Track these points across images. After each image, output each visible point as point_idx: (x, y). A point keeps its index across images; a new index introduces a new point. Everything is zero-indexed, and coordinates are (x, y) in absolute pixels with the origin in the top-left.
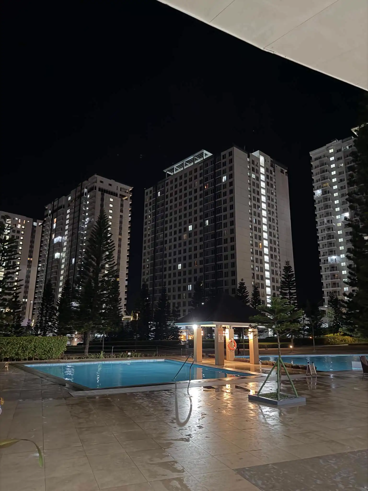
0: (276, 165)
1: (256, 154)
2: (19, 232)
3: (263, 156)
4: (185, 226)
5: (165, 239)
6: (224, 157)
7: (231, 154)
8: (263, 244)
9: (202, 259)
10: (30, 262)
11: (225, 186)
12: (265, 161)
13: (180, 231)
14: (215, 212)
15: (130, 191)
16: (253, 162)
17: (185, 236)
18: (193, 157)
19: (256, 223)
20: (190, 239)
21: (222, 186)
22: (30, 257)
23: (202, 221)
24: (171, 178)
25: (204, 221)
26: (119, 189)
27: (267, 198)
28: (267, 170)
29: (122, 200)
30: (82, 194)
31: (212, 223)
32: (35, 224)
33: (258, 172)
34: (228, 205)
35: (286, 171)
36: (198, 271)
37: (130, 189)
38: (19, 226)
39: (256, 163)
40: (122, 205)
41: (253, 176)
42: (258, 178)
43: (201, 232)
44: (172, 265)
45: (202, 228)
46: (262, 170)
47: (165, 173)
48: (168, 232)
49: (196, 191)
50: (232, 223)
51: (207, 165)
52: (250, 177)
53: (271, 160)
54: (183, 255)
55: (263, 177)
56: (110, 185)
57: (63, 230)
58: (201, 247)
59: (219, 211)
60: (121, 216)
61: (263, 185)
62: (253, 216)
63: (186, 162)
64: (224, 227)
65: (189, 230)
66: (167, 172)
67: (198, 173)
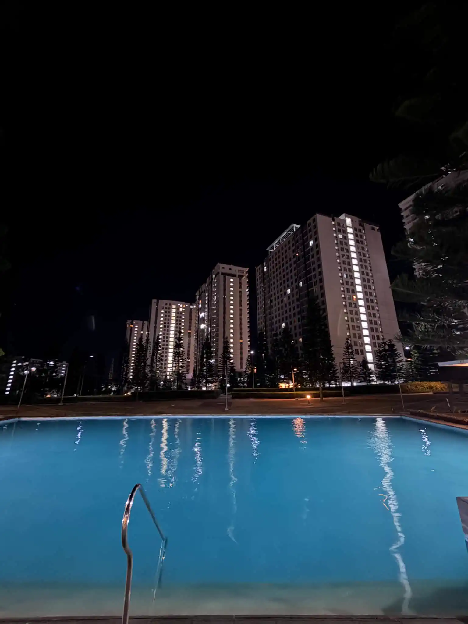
0: (365, 224)
1: (342, 217)
2: (181, 313)
3: (350, 218)
4: (285, 291)
5: (272, 304)
6: (310, 224)
7: (315, 220)
8: (356, 296)
9: (299, 316)
10: (190, 333)
11: (312, 249)
12: (352, 221)
13: (281, 295)
14: (306, 274)
15: (247, 272)
16: (339, 224)
17: (285, 299)
18: (286, 233)
19: (347, 277)
20: (289, 301)
21: (310, 250)
22: (190, 330)
23: (297, 283)
24: (272, 254)
25: (299, 283)
26: (237, 271)
27: (359, 254)
28: (355, 229)
29: (240, 279)
30: (212, 280)
31: (305, 284)
32: (191, 307)
33: (345, 232)
34: (316, 265)
35: (378, 228)
36: (297, 327)
37: (247, 270)
38: (181, 310)
39: (342, 225)
40: (240, 283)
41: (340, 236)
42: (346, 238)
43: (297, 293)
44: (278, 325)
45: (297, 290)
46: (350, 230)
47: (268, 251)
48: (273, 298)
49: (290, 260)
50: (321, 280)
51: (297, 236)
52: (337, 238)
53: (359, 221)
54: (285, 315)
55: (351, 236)
56: (230, 269)
57: (205, 308)
58: (298, 306)
59: (310, 272)
60: (241, 292)
61: (352, 243)
62: (343, 271)
63: (282, 238)
64: (315, 285)
65: (288, 293)
66: (270, 250)
67: (291, 245)
